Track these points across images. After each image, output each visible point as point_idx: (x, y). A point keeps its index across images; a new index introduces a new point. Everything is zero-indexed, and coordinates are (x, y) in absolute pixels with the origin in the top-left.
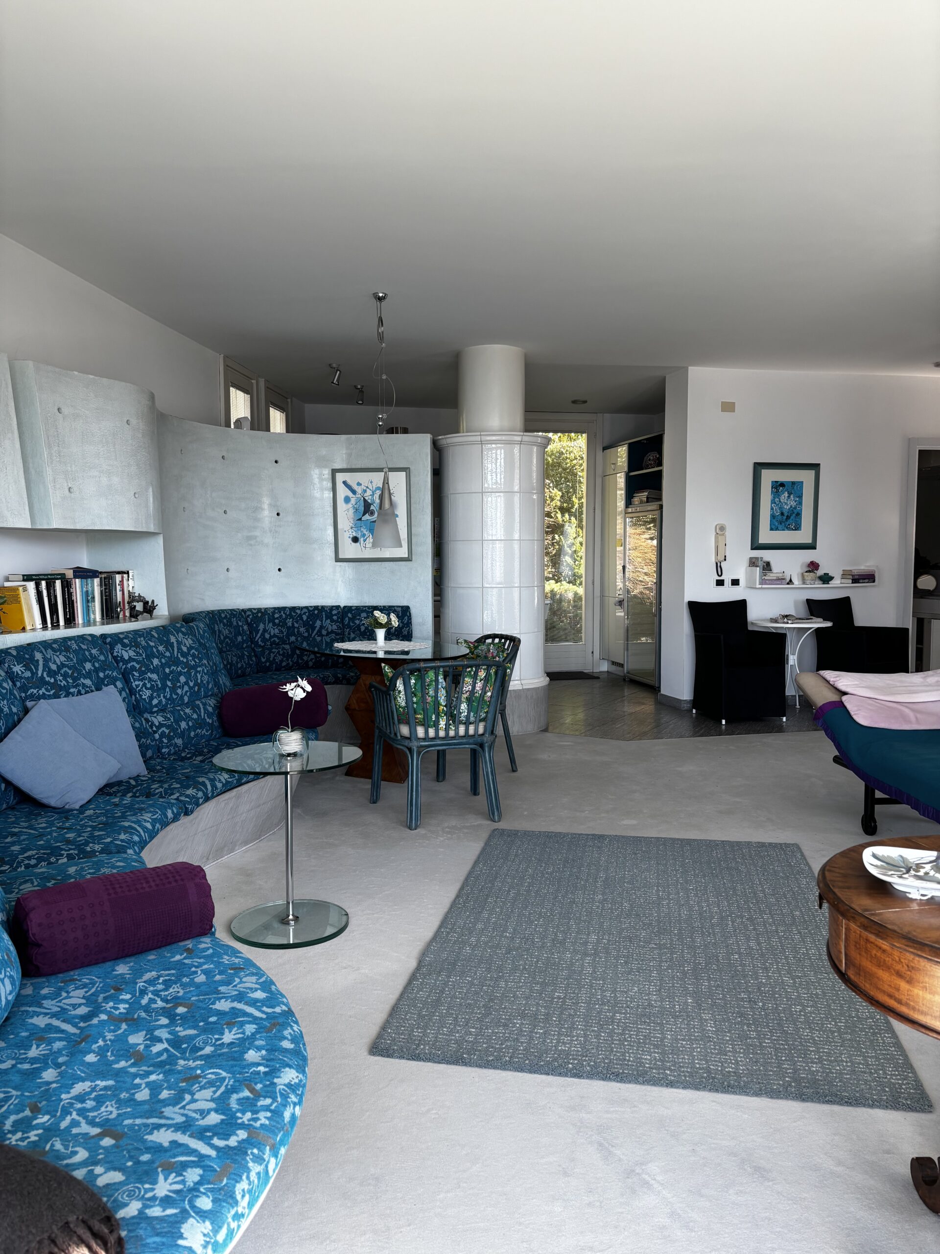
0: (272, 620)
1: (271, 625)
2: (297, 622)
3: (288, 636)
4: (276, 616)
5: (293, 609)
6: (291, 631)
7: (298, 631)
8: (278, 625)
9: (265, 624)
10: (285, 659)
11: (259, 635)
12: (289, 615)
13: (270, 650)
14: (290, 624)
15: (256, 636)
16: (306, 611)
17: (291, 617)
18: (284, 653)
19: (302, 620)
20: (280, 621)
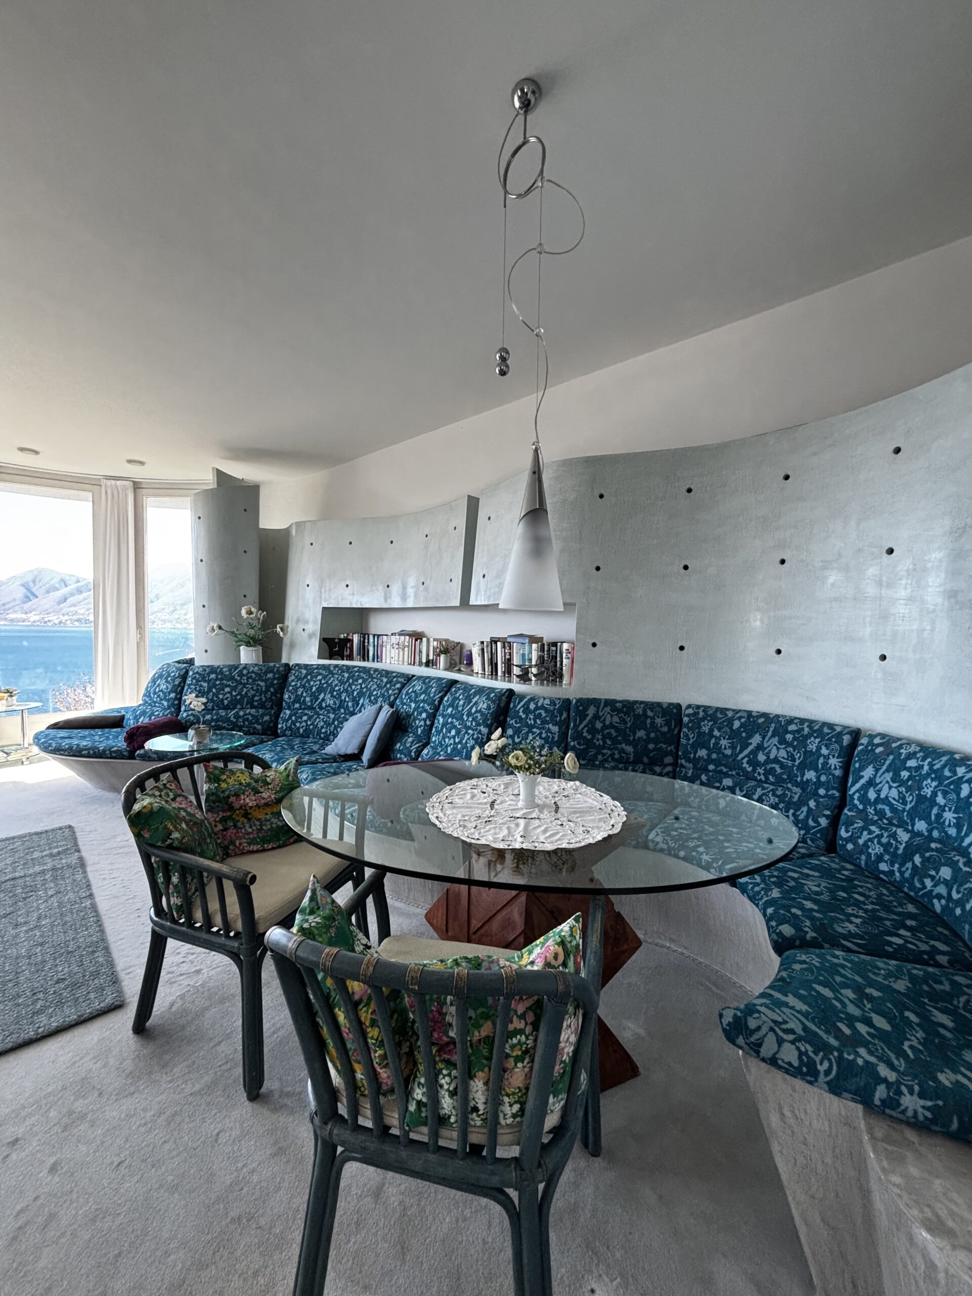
0: (895, 769)
1: (888, 777)
2: (945, 794)
3: (914, 814)
4: (912, 763)
6: (924, 807)
7: (939, 816)
8: (902, 783)
9: (877, 770)
10: (887, 857)
11: (858, 786)
12: (935, 772)
13: (868, 822)
14: (928, 792)
15: (853, 785)
17: (938, 776)
18: (889, 844)
19: (958, 794)
20: (910, 778)
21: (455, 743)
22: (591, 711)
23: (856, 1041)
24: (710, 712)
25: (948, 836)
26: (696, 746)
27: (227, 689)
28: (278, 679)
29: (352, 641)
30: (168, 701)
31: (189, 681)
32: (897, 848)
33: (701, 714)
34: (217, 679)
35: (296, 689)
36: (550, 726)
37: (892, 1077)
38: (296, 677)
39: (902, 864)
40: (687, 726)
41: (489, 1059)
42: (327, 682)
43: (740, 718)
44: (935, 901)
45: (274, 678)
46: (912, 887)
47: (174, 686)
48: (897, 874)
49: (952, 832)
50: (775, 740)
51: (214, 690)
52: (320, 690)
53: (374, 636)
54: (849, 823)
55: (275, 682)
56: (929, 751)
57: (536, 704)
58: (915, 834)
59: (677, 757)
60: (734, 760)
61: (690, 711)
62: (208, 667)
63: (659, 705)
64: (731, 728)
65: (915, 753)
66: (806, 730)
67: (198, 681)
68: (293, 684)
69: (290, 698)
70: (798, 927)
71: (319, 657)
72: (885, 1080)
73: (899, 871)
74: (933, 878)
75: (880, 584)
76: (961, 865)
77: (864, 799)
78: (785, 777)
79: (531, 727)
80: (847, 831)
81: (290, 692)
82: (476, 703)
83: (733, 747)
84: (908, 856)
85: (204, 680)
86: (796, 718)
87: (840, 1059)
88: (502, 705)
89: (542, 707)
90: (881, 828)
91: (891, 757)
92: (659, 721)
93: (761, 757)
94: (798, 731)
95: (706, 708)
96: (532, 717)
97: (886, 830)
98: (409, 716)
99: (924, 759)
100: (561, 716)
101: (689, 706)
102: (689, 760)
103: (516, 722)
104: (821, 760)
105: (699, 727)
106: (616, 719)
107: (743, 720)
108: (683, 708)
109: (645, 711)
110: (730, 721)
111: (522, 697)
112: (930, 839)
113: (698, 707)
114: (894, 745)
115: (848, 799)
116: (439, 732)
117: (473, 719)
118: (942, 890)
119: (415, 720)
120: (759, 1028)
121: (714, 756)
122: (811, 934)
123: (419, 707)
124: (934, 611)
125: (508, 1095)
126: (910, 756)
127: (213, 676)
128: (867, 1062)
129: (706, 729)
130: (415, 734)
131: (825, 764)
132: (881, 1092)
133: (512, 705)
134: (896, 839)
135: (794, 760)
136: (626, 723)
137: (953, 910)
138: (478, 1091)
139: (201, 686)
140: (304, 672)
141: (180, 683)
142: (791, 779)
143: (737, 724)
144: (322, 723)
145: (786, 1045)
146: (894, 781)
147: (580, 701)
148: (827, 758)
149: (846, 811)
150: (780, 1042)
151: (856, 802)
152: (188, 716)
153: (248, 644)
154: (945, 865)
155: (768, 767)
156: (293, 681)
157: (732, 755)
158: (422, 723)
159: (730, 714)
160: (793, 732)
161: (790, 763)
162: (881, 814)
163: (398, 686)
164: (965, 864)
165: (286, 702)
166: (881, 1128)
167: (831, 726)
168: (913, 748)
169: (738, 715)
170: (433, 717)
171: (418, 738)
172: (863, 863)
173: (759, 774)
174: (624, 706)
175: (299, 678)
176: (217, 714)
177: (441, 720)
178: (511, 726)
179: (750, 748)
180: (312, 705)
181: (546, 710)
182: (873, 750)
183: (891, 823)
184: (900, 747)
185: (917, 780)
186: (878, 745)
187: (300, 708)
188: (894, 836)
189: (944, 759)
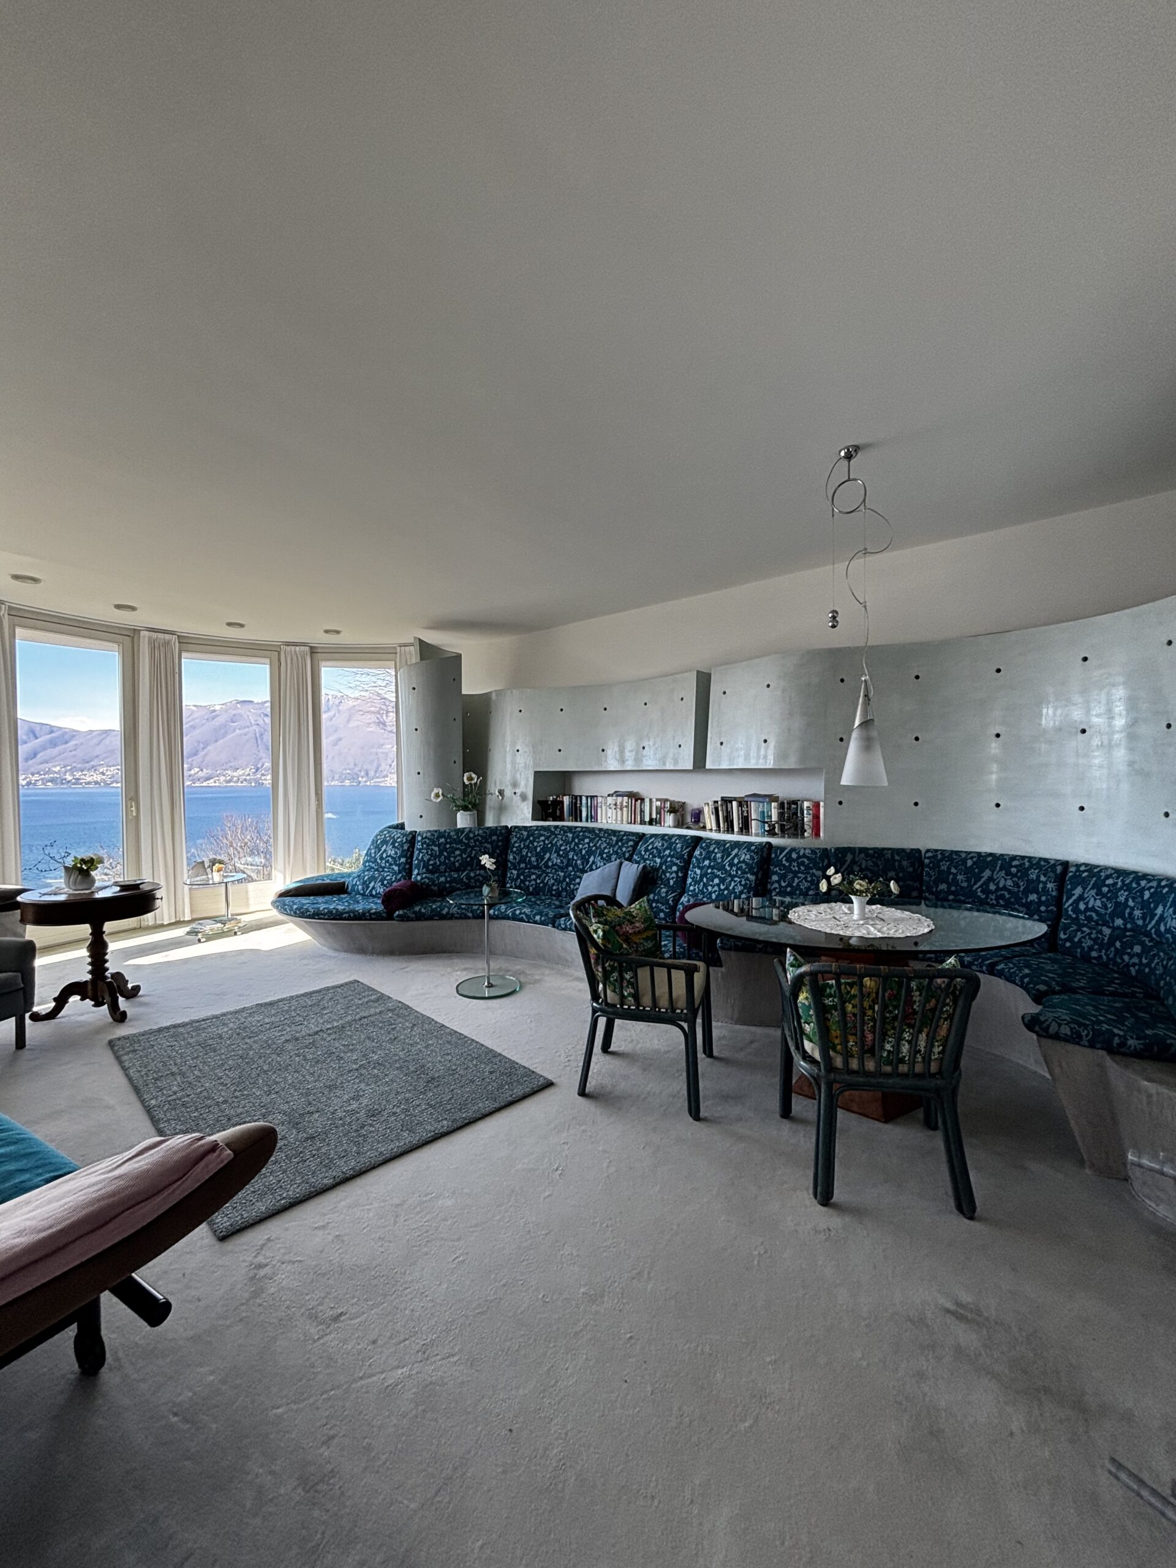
0: (1098, 887)
1: (1093, 892)
2: (1134, 899)
3: (1113, 915)
4: (1109, 881)
5: (1139, 877)
6: (1120, 909)
7: (1130, 914)
8: (1104, 895)
9: (1084, 889)
10: (1096, 947)
11: (1070, 901)
12: (1126, 885)
13: (1080, 926)
14: (1122, 899)
15: (1067, 901)
16: (1154, 884)
17: (1127, 887)
18: (1097, 938)
19: (1142, 898)
20: (1109, 891)
21: (720, 889)
22: (849, 857)
23: (1100, 1023)
24: (947, 855)
25: (1137, 926)
26: (937, 882)
27: (458, 852)
28: (501, 841)
29: (562, 802)
30: (399, 865)
31: (418, 846)
32: (1103, 940)
33: (939, 856)
34: (447, 843)
35: (520, 850)
36: (814, 871)
37: (1121, 1033)
38: (519, 838)
39: (1107, 950)
40: (928, 866)
41: (932, 1020)
42: (551, 843)
43: (972, 858)
44: (1132, 968)
45: (499, 841)
46: (1115, 964)
47: (403, 851)
48: (1104, 957)
49: (1140, 922)
50: (1003, 873)
51: (445, 854)
52: (545, 849)
53: (587, 797)
54: (1066, 928)
55: (500, 844)
56: (1120, 873)
57: (798, 853)
58: (1114, 929)
59: (921, 892)
60: (970, 890)
61: (929, 854)
62: (436, 831)
63: (903, 850)
64: (966, 866)
65: (1111, 874)
66: (1027, 864)
67: (428, 845)
68: (517, 845)
69: (515, 858)
70: (1049, 985)
71: (534, 819)
72: (1118, 1035)
73: (1106, 954)
74: (1129, 954)
75: (1077, 755)
76: (1147, 942)
77: (1076, 910)
78: (1013, 900)
79: (795, 873)
80: (1065, 934)
81: (515, 853)
82: (736, 855)
83: (968, 880)
84: (1111, 942)
85: (434, 843)
86: (1017, 856)
87: (1093, 1030)
88: (765, 855)
89: (804, 856)
90: (1090, 928)
91: (1094, 879)
92: (905, 863)
93: (992, 887)
94: (1020, 865)
95: (943, 852)
96: (795, 864)
97: (1094, 929)
98: (655, 870)
99: (1117, 878)
100: (823, 863)
101: (928, 851)
102: (932, 893)
103: (780, 869)
104: (1041, 886)
105: (939, 867)
106: (870, 863)
107: (975, 859)
108: (923, 852)
109: (893, 856)
110: (964, 861)
111: (782, 849)
112: (1126, 930)
113: (936, 851)
114: (1096, 870)
115: (1064, 911)
116: (697, 882)
117: (738, 869)
118: (1135, 960)
119: (664, 872)
120: (1046, 1020)
121: (953, 888)
122: (1057, 988)
123: (666, 861)
124: (1118, 775)
125: (937, 1041)
126: (1108, 877)
127: (442, 840)
128: (1107, 1029)
129: (944, 868)
130: (667, 885)
131: (1044, 888)
132: (1116, 1040)
133: (773, 856)
134: (1101, 934)
135: (1019, 887)
136: (878, 866)
137: (1144, 971)
138: (923, 1038)
139: (432, 850)
140: (525, 833)
141: (409, 848)
142: (1018, 901)
143: (970, 863)
144: (552, 881)
145: (1063, 1026)
146: (1097, 894)
147: (837, 849)
148: (1045, 883)
149: (1063, 920)
150: (1060, 1025)
151: (1070, 913)
152: (422, 879)
153: (465, 809)
154: (1137, 944)
155: (999, 893)
156: (515, 842)
157: (967, 887)
158: (674, 875)
159: (963, 855)
160: (1016, 866)
161: (1016, 890)
162: (1090, 919)
163: (631, 843)
164: (1149, 942)
165: (511, 863)
166: (1118, 1058)
167: (1046, 860)
168: (1109, 872)
169: (971, 855)
170: (685, 869)
171: (672, 889)
172: (1079, 955)
173: (991, 900)
174: (875, 852)
175: (522, 840)
176: (450, 876)
177: (698, 872)
178: (776, 873)
179: (983, 880)
180: (538, 864)
181: (808, 858)
182: (1080, 875)
183: (1097, 924)
184: (1100, 871)
185: (1114, 891)
186: (1084, 871)
187: (526, 868)
188: (1100, 932)
189: (1132, 876)
